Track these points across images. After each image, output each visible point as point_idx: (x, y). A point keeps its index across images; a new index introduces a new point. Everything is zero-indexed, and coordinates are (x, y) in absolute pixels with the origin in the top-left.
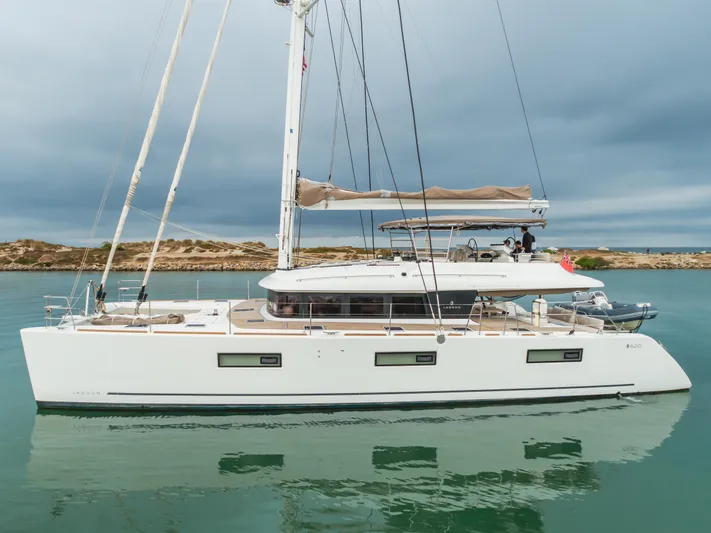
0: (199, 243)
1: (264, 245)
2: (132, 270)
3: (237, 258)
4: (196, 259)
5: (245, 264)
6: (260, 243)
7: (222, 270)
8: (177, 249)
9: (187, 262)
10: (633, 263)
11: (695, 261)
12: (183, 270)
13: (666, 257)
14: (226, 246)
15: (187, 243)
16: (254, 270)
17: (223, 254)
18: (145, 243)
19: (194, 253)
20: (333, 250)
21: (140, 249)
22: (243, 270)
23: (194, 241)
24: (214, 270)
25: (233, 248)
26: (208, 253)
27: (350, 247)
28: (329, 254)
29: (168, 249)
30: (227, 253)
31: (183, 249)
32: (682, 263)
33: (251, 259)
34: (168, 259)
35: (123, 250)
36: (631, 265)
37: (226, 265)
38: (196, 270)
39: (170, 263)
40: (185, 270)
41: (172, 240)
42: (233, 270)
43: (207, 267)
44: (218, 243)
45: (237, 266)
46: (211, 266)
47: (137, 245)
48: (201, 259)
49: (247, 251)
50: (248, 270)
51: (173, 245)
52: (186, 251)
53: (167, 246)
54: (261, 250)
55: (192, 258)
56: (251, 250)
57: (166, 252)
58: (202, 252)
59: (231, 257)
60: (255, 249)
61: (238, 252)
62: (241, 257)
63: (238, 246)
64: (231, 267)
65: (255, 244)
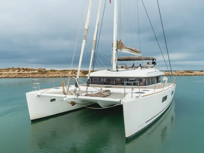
0: (23, 69)
1: (45, 69)
3: (35, 73)
4: (20, 74)
5: (37, 75)
6: (44, 69)
7: (29, 77)
8: (15, 71)
9: (17, 75)
11: (175, 73)
12: (15, 77)
13: (167, 72)
14: (32, 70)
15: (19, 69)
16: (40, 77)
17: (31, 72)
18: (4, 69)
19: (21, 72)
20: (68, 71)
21: (2, 71)
23: (21, 68)
24: (26, 77)
25: (34, 70)
26: (26, 72)
27: (74, 70)
29: (12, 71)
30: (33, 72)
31: (17, 71)
33: (40, 74)
34: (10, 74)
37: (31, 76)
38: (20, 77)
39: (10, 75)
40: (16, 78)
41: (14, 68)
43: (24, 77)
44: (29, 69)
45: (35, 76)
46: (25, 76)
47: (1, 69)
48: (22, 74)
49: (39, 71)
50: (38, 77)
51: (14, 69)
52: (18, 71)
53: (12, 70)
54: (44, 71)
55: (18, 74)
56: (40, 71)
57: (11, 72)
58: (23, 71)
59: (33, 73)
60: (42, 71)
61: (36, 72)
62: (37, 73)
63: (36, 70)
64: (32, 76)
65: (42, 69)
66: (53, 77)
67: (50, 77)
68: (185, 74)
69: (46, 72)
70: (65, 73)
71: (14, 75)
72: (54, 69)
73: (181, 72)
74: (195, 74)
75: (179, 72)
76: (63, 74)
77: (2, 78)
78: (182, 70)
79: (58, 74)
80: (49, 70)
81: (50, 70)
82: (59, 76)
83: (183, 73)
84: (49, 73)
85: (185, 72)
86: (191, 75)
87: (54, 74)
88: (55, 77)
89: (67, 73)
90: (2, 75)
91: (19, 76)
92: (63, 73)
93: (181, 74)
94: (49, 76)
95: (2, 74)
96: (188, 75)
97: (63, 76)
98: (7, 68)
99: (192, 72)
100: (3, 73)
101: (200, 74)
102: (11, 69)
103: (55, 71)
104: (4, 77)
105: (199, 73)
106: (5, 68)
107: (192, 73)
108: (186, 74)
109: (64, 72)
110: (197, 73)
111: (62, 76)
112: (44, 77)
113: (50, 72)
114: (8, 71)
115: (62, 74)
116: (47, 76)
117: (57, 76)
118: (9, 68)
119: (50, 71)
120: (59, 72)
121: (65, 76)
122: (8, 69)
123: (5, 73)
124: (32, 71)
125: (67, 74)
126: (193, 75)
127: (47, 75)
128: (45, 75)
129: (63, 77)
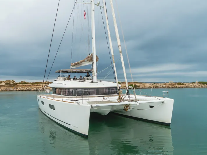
1: (14, 81)
6: (13, 81)
10: (146, 86)
11: (165, 85)
13: (155, 84)
16: (7, 91)
22: (2, 91)
25: (1, 82)
28: (39, 84)
32: (161, 86)
33: (7, 86)
36: (145, 87)
49: (6, 84)
50: (4, 91)
54: (13, 83)
56: (8, 83)
60: (10, 83)
61: (3, 84)
62: (3, 86)
63: (3, 82)
65: (11, 81)
66: (22, 90)
67: (19, 90)
69: (14, 84)
70: (37, 86)
72: (25, 82)
73: (170, 84)
74: (187, 86)
75: (168, 83)
76: (35, 87)
79: (28, 87)
80: (18, 82)
81: (20, 82)
82: (30, 89)
83: (172, 85)
84: (18, 86)
85: (176, 84)
86: (182, 87)
87: (23, 87)
88: (25, 90)
92: (35, 85)
93: (171, 86)
94: (17, 89)
96: (179, 87)
97: (35, 89)
99: (182, 84)
101: (192, 86)
103: (26, 83)
105: (191, 84)
107: (184, 84)
108: (177, 86)
109: (37, 84)
110: (188, 85)
111: (33, 89)
112: (12, 91)
113: (19, 84)
115: (33, 87)
116: (15, 90)
117: (28, 89)
120: (31, 85)
126: (185, 87)
127: (15, 88)
128: (13, 88)
129: (35, 90)
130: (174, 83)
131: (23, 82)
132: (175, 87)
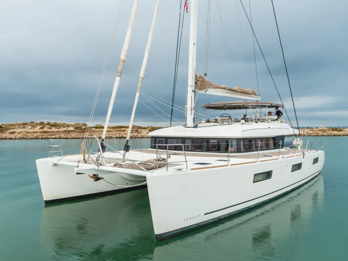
0: (48, 124)
1: (86, 125)
2: (6, 139)
3: (69, 131)
4: (45, 132)
5: (74, 135)
6: (84, 124)
7: (60, 138)
8: (36, 127)
9: (39, 134)
11: (311, 132)
12: (36, 138)
14: (64, 125)
15: (42, 123)
16: (79, 138)
17: (62, 129)
18: (17, 124)
19: (46, 129)
20: (125, 127)
21: (13, 127)
22: (72, 138)
23: (46, 123)
24: (55, 138)
25: (68, 126)
26: (54, 129)
27: (135, 126)
28: (122, 129)
29: (30, 127)
30: (65, 129)
31: (39, 127)
32: (305, 133)
33: (78, 132)
34: (28, 132)
35: (2, 127)
37: (62, 136)
38: (45, 138)
39: (29, 135)
40: (38, 138)
41: (33, 122)
42: (67, 138)
43: (51, 137)
44: (60, 124)
45: (69, 136)
46: (54, 136)
47: (12, 125)
48: (47, 132)
49: (76, 128)
50: (75, 138)
51: (33, 125)
52: (41, 128)
53: (30, 125)
54: (84, 127)
55: (42, 132)
56: (78, 128)
57: (28, 129)
58: (50, 128)
59: (66, 131)
60: (81, 127)
61: (71, 129)
62: (73, 131)
63: (71, 125)
64: (65, 136)
65: (82, 124)
68: (329, 133)
70: (119, 131)
71: (35, 135)
72: (101, 125)
73: (321, 130)
75: (318, 129)
76: (118, 132)
77: (15, 139)
78: (323, 126)
80: (92, 126)
82: (110, 136)
83: (324, 131)
84: (93, 131)
85: (329, 130)
86: (340, 135)
87: (101, 132)
89: (123, 131)
90: (15, 135)
91: (43, 137)
92: (117, 131)
93: (321, 133)
95: (14, 132)
96: (334, 135)
97: (117, 136)
98: (22, 123)
99: (341, 130)
100: (16, 130)
102: (28, 123)
104: (18, 137)
106: (19, 123)
107: (342, 131)
108: (331, 134)
109: (119, 129)
111: (115, 137)
113: (94, 129)
114: (24, 128)
115: (115, 133)
116: (90, 137)
117: (107, 135)
118: (25, 122)
119: (94, 127)
120: (111, 129)
121: (120, 136)
122: (24, 124)
123: (20, 130)
124: (64, 127)
125: (124, 133)
126: (344, 135)
127: (90, 134)
128: (87, 135)
129: (117, 138)
130: (326, 129)
131: (99, 126)
132: (328, 135)
